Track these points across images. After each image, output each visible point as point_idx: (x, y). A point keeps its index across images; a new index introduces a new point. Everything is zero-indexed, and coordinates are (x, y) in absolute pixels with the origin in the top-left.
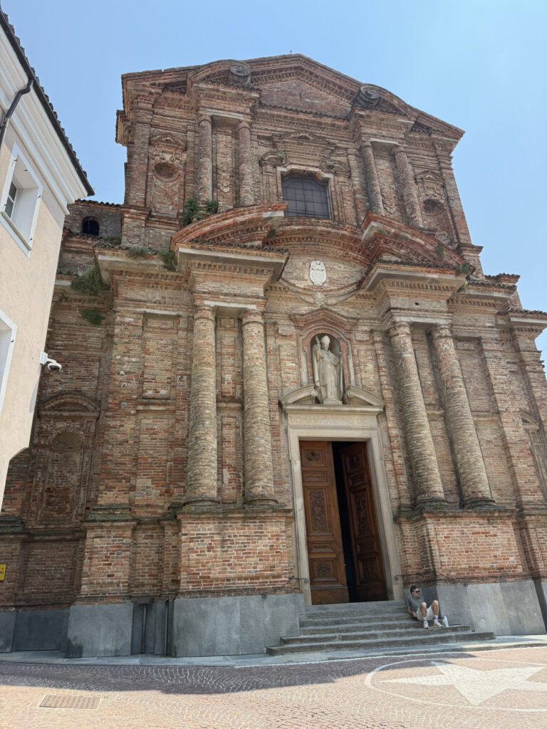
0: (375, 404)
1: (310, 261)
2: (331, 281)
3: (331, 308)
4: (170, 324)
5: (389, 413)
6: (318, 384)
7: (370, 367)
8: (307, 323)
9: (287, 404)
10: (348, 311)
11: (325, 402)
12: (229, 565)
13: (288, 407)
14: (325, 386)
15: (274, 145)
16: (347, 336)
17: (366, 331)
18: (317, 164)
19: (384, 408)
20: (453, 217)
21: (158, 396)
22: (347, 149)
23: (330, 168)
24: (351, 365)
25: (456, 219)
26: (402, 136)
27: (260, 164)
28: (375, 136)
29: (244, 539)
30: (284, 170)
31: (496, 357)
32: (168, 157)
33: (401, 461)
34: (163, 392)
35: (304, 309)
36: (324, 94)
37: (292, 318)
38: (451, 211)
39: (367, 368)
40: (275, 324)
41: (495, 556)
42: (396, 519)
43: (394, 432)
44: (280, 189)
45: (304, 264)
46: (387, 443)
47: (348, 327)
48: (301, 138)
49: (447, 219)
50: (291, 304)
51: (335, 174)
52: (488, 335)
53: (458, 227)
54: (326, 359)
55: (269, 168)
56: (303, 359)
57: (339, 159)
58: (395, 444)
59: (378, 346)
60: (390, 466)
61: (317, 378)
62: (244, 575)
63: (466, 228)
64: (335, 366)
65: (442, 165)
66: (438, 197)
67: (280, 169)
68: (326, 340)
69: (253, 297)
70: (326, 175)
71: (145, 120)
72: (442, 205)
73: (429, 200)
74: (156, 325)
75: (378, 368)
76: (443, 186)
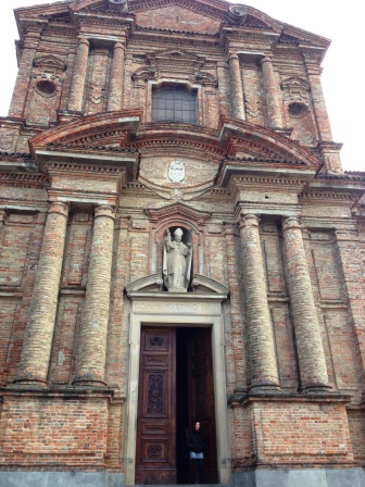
0: (219, 291)
1: (170, 162)
2: (189, 179)
3: (186, 203)
4: (30, 219)
5: (234, 301)
6: (166, 273)
7: (220, 257)
8: (161, 217)
9: (132, 292)
10: (203, 206)
11: (170, 290)
12: (44, 441)
13: (133, 294)
14: (172, 275)
15: (148, 62)
16: (200, 228)
17: (219, 224)
18: (187, 77)
19: (229, 296)
20: (316, 118)
21: (9, 283)
22: (216, 62)
23: (198, 80)
24: (201, 256)
25: (319, 120)
26: (269, 47)
27: (133, 79)
28: (242, 48)
29: (62, 418)
30: (155, 83)
31: (349, 246)
32: (49, 76)
33: (240, 346)
34: (15, 280)
35: (160, 204)
36: (200, 16)
37: (147, 212)
38: (314, 112)
39: (216, 258)
40: (129, 218)
41: (324, 443)
42: (230, 403)
43: (237, 318)
44: (150, 99)
45: (165, 164)
46: (229, 329)
47: (201, 221)
48: (173, 54)
49: (311, 120)
50: (148, 200)
51: (203, 85)
52: (343, 226)
53: (321, 126)
54: (177, 249)
55: (141, 82)
56: (154, 249)
57: (208, 71)
58: (237, 329)
59: (229, 238)
60: (230, 352)
61: (165, 267)
62: (57, 452)
63: (328, 127)
64: (186, 256)
65: (309, 71)
66: (303, 101)
67: (151, 82)
68: (179, 232)
69: (105, 193)
70: (195, 86)
71: (33, 46)
72: (307, 107)
73: (294, 104)
74: (16, 220)
75: (227, 258)
76: (309, 91)
